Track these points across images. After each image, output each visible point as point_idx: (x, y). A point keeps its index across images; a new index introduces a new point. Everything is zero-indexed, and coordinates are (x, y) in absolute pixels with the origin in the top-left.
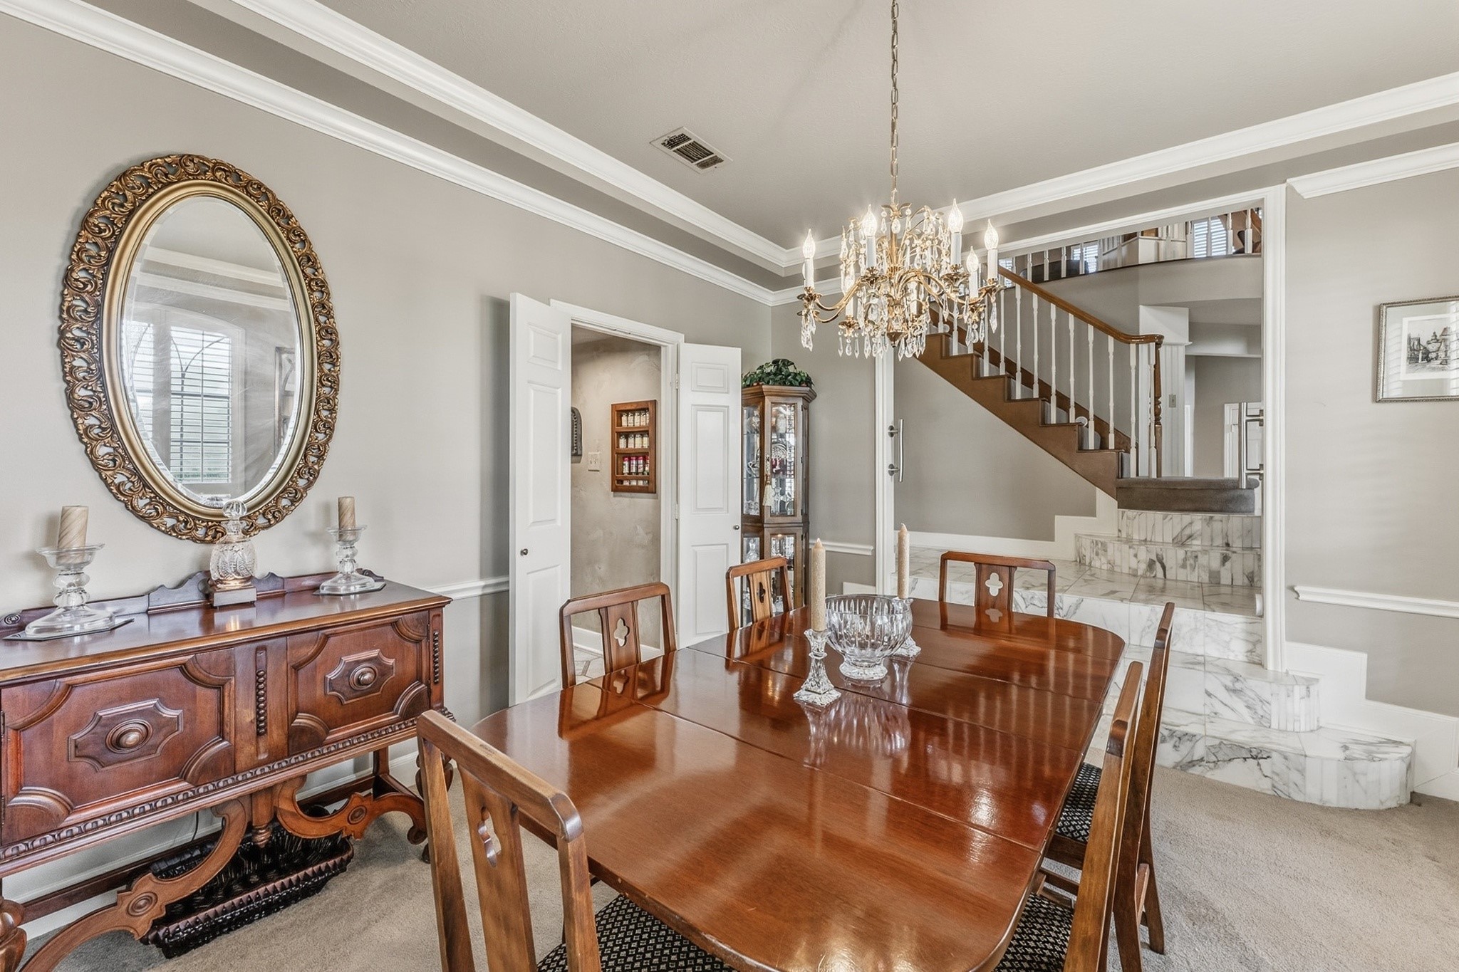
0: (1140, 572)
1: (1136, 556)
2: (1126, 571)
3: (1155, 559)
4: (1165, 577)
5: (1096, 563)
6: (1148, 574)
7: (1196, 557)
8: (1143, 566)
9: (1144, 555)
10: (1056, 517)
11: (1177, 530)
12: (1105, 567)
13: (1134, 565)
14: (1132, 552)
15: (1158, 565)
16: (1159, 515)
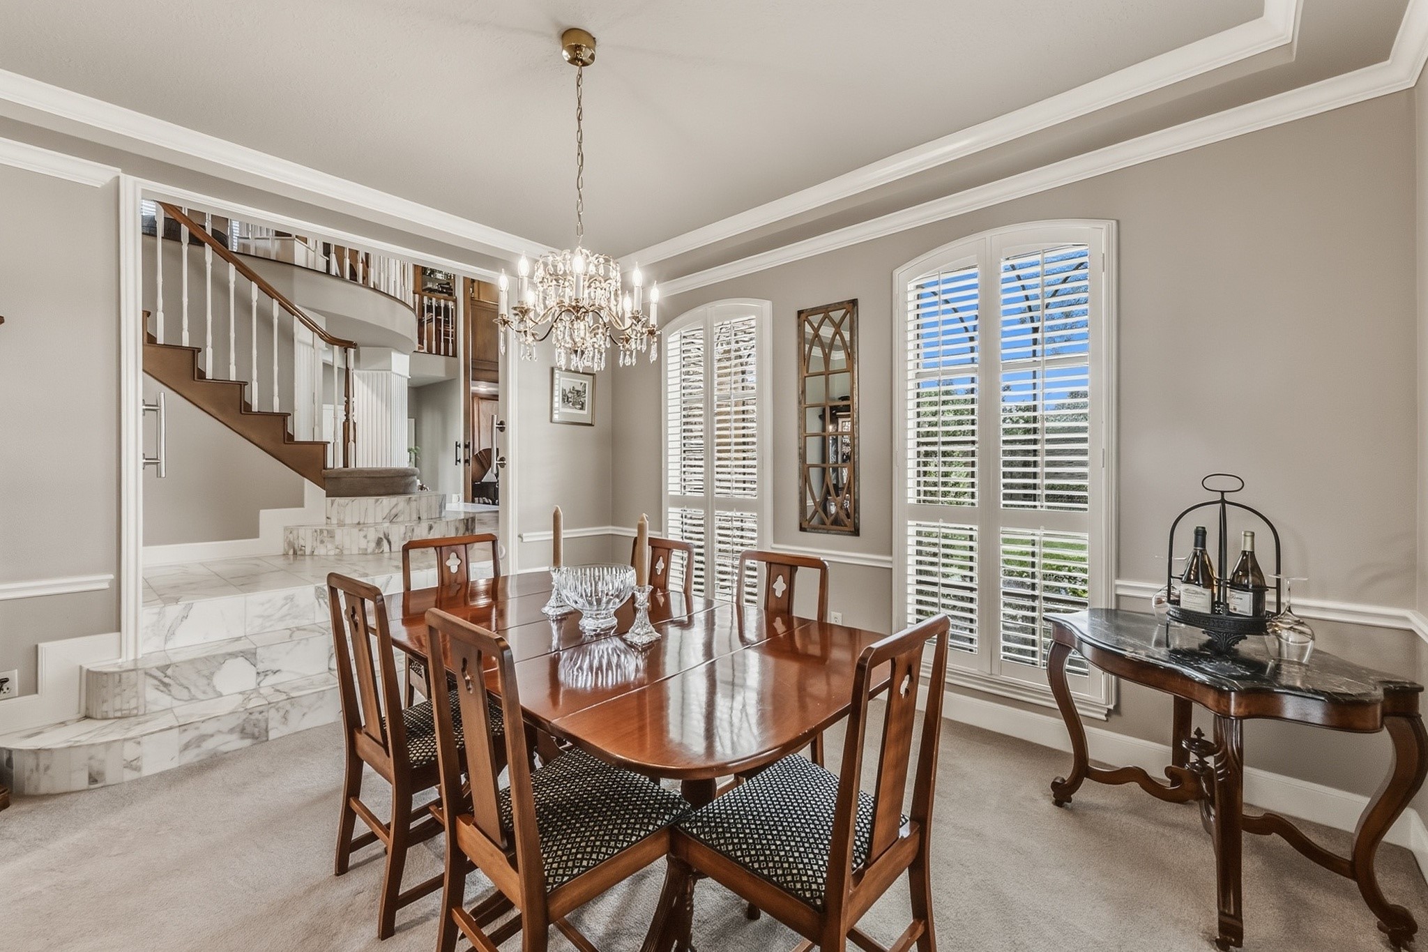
0: (369, 551)
1: (365, 537)
2: (355, 551)
3: (382, 537)
4: (390, 550)
5: (321, 551)
6: (377, 551)
7: (413, 530)
8: (373, 545)
9: (373, 535)
10: (262, 512)
11: (386, 511)
12: (332, 553)
13: (363, 544)
14: (362, 534)
15: (385, 542)
16: (371, 500)
